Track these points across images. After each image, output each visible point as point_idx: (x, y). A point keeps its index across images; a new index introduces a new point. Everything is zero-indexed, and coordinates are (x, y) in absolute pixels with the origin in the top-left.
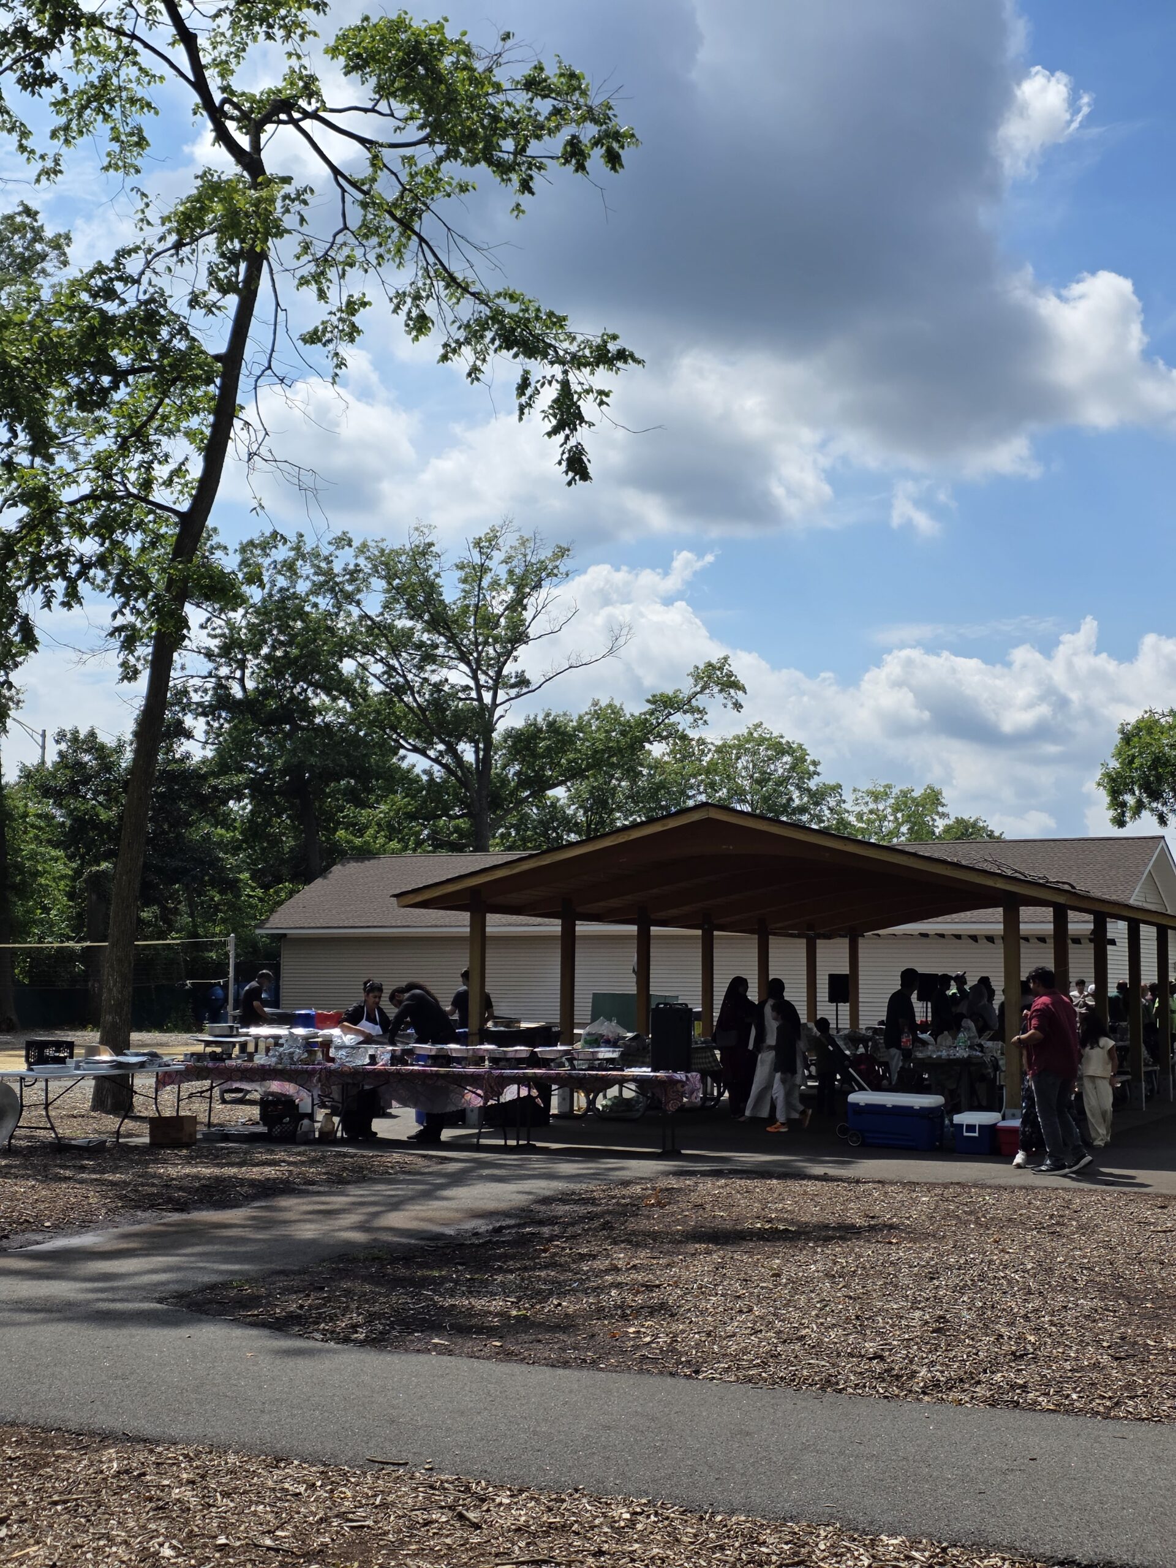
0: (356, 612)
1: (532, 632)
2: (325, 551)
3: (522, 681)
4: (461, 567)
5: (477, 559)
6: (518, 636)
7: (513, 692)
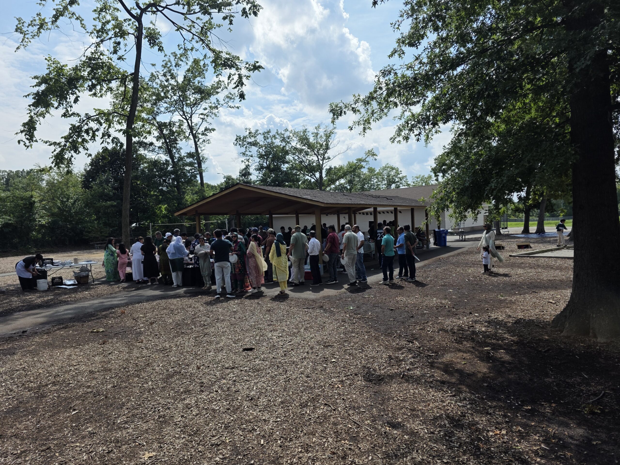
0: (290, 146)
1: (331, 147)
2: (283, 132)
3: (329, 158)
4: (312, 134)
5: (316, 131)
6: (327, 148)
7: (327, 161)
